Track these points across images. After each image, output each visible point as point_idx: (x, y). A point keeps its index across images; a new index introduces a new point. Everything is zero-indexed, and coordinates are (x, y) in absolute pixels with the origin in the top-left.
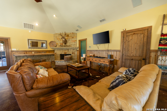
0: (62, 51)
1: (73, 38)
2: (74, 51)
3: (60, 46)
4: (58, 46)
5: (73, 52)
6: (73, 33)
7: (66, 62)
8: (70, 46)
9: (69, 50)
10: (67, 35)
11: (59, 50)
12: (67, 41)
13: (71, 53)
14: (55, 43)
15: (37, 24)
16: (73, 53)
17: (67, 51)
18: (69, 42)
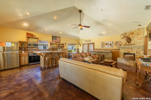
0: (125, 50)
1: (139, 34)
2: (139, 50)
3: (124, 45)
4: (122, 45)
5: (137, 51)
6: (139, 29)
7: (126, 61)
8: (134, 44)
9: (133, 49)
10: (132, 33)
11: (123, 49)
12: (131, 40)
13: (135, 53)
14: (120, 43)
15: (104, 33)
16: (137, 53)
17: (131, 50)
18: (133, 40)
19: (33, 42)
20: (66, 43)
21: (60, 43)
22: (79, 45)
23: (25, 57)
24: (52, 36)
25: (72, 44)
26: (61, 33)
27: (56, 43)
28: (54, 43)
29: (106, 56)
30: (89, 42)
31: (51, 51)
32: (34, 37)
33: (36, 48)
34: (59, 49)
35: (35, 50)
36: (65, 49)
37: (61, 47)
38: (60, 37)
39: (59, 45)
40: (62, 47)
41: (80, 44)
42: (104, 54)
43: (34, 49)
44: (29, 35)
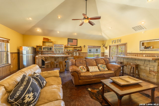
19: (49, 46)
20: (85, 46)
21: (77, 46)
22: (104, 47)
23: (39, 60)
24: (68, 39)
25: (94, 47)
26: (76, 34)
27: (72, 46)
28: (69, 46)
29: (142, 67)
30: (118, 43)
31: (66, 54)
32: (50, 41)
33: (51, 52)
34: (75, 53)
35: (51, 53)
36: (84, 53)
37: (77, 50)
38: (77, 39)
39: (76, 49)
40: (79, 50)
41: (106, 46)
42: (138, 63)
43: (49, 52)
44: (45, 40)
